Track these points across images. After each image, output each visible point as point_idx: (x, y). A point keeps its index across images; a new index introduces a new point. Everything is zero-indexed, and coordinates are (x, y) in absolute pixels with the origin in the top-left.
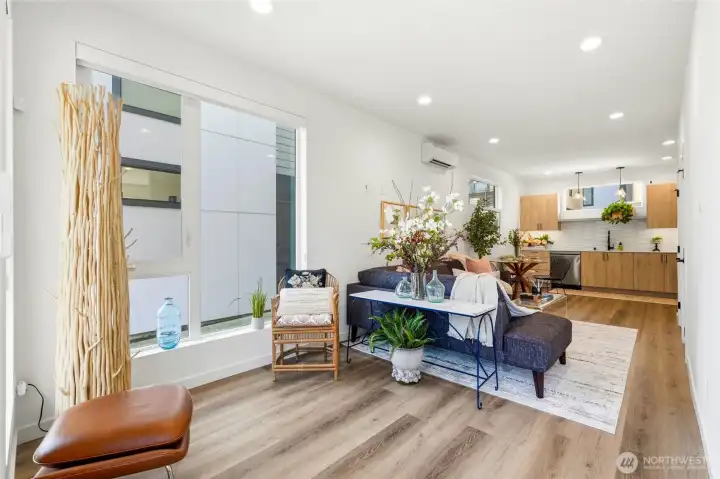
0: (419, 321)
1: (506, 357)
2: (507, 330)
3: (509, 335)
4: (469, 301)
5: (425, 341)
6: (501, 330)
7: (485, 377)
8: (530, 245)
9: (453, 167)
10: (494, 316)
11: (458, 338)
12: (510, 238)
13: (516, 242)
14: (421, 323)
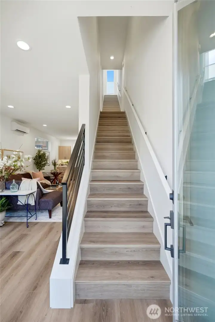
0: (3, 201)
1: (39, 207)
2: (40, 198)
3: (41, 200)
4: (26, 190)
5: (6, 208)
6: (38, 199)
7: (31, 216)
8: (62, 165)
9: (27, 133)
10: (35, 194)
11: (21, 204)
12: (52, 163)
13: (55, 164)
14: (4, 201)
